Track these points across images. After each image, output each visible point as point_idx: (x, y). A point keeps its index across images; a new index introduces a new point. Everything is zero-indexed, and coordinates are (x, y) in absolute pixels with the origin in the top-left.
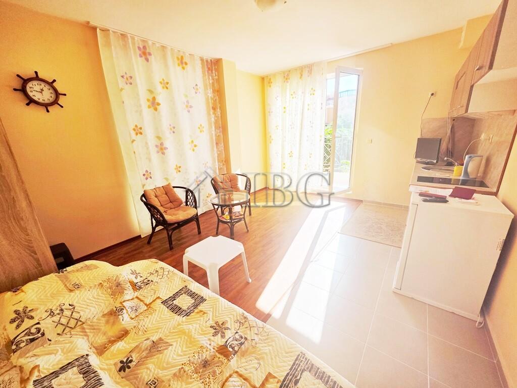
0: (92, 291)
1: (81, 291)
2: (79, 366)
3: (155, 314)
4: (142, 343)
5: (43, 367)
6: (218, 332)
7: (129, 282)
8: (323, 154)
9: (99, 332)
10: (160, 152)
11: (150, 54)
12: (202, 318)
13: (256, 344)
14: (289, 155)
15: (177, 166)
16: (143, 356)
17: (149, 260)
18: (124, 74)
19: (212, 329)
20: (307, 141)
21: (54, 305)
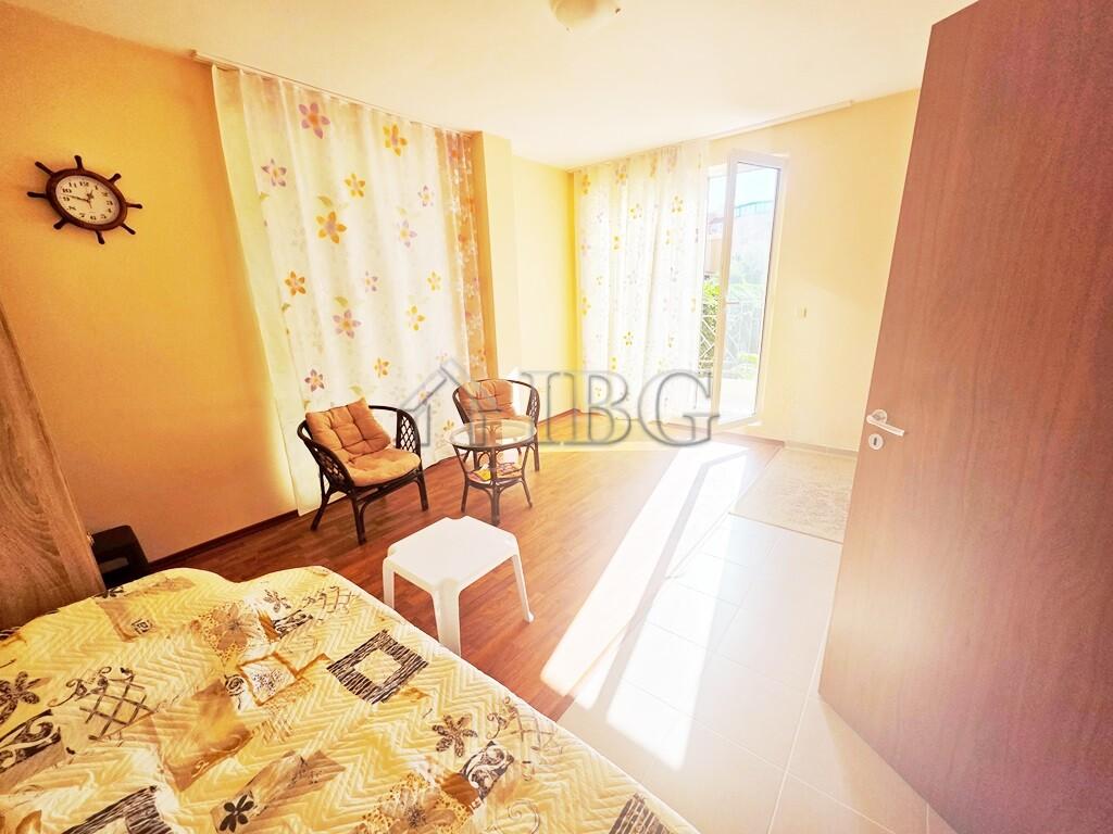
0: (176, 639)
1: (150, 638)
2: (130, 815)
3: (312, 696)
4: (278, 762)
5: (49, 817)
6: (450, 742)
7: (260, 619)
8: (699, 338)
9: (185, 733)
10: (344, 333)
11: (325, 121)
12: (415, 708)
13: (533, 772)
14: (625, 341)
15: (379, 361)
16: (277, 795)
17: (309, 568)
18: (268, 164)
19: (436, 733)
20: (665, 309)
21: (87, 671)
